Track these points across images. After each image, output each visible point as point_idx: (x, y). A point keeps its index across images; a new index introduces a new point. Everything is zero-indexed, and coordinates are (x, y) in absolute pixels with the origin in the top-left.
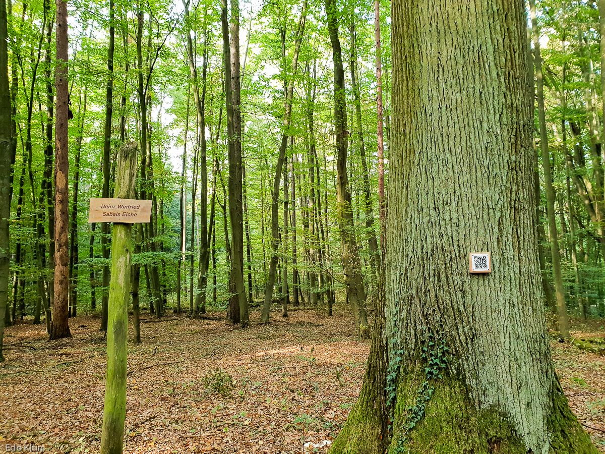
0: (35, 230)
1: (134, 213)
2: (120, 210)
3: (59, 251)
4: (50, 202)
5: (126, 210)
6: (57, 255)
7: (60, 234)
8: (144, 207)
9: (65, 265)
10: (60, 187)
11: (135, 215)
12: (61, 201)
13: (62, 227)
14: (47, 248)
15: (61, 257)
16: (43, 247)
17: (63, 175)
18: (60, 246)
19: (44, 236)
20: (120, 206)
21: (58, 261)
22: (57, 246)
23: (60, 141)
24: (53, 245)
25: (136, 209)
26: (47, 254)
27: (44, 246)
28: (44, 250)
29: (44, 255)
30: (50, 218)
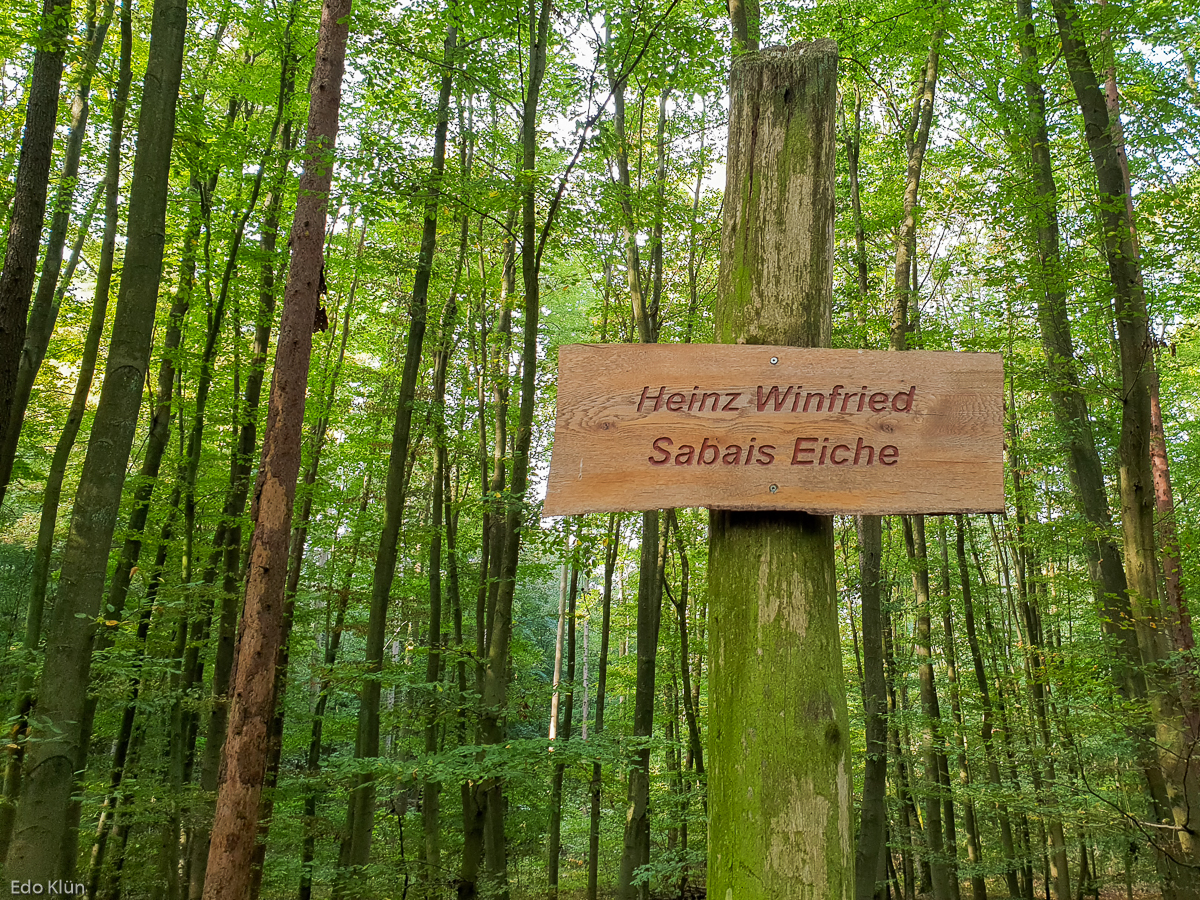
0: (178, 665)
1: (880, 440)
2: (775, 425)
3: (239, 734)
4: (230, 585)
5: (813, 421)
6: (233, 745)
7: (250, 676)
8: (946, 403)
9: (250, 780)
10: (268, 525)
11: (889, 456)
12: (266, 570)
13: (259, 653)
14: (204, 723)
15: (244, 752)
16: (191, 718)
17: (281, 490)
18: (246, 714)
19: (201, 688)
20: (769, 397)
21: (232, 765)
22: (233, 716)
23: (283, 389)
24: (220, 713)
25: (890, 417)
26: (201, 740)
27: (196, 717)
28: (194, 730)
29: (192, 745)
30: (223, 630)
